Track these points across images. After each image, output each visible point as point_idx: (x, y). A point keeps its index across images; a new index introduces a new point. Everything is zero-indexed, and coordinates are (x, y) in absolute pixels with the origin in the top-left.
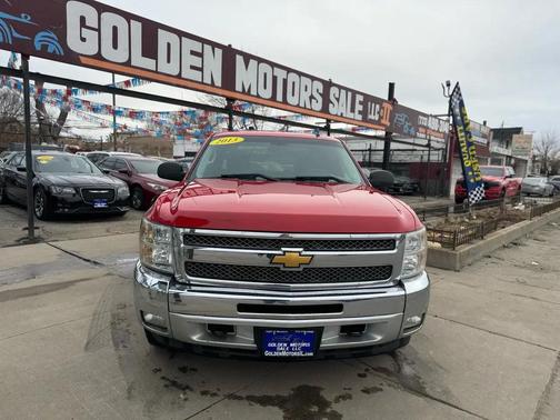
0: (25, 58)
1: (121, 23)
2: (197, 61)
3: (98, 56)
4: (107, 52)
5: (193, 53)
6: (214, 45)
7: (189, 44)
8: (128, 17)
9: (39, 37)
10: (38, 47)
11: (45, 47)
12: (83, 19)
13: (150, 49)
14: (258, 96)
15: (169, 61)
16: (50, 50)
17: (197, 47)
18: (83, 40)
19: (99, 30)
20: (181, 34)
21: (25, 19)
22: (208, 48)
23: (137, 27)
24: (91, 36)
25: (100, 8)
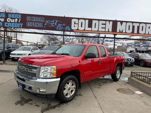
0: (64, 32)
1: (83, 21)
2: (104, 26)
3: (78, 29)
4: (80, 28)
5: (102, 24)
6: (109, 21)
7: (101, 22)
8: (85, 19)
10: (66, 30)
11: (67, 29)
12: (75, 22)
13: (90, 25)
14: (126, 33)
15: (95, 27)
16: (68, 30)
17: (104, 22)
18: (75, 26)
19: (78, 24)
20: (99, 20)
21: (64, 25)
22: (107, 22)
23: (87, 21)
24: (76, 25)
25: (79, 19)
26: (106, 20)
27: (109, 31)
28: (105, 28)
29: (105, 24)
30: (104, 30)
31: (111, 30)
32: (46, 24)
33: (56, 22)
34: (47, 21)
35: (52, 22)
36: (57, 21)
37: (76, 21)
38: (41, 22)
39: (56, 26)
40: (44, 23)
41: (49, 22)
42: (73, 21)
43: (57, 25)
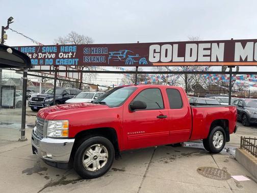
0: (137, 67)
1: (169, 47)
2: (208, 52)
3: (160, 62)
4: (164, 59)
5: (204, 49)
7: (202, 46)
8: (172, 44)
9: (140, 60)
10: (140, 63)
11: (142, 63)
12: (155, 50)
13: (181, 53)
14: (254, 61)
15: (191, 56)
16: (143, 64)
18: (154, 57)
19: (160, 52)
20: (197, 43)
21: (137, 56)
22: (215, 45)
23: (176, 47)
24: (157, 55)
25: (161, 44)
26: (211, 42)
27: (217, 61)
28: (210, 56)
29: (210, 49)
30: (208, 59)
31: (221, 59)
32: (110, 58)
33: (125, 53)
34: (111, 53)
35: (120, 54)
36: (126, 51)
37: (157, 47)
38: (103, 55)
39: (125, 59)
40: (107, 56)
41: (114, 54)
42: (152, 48)
43: (127, 57)
